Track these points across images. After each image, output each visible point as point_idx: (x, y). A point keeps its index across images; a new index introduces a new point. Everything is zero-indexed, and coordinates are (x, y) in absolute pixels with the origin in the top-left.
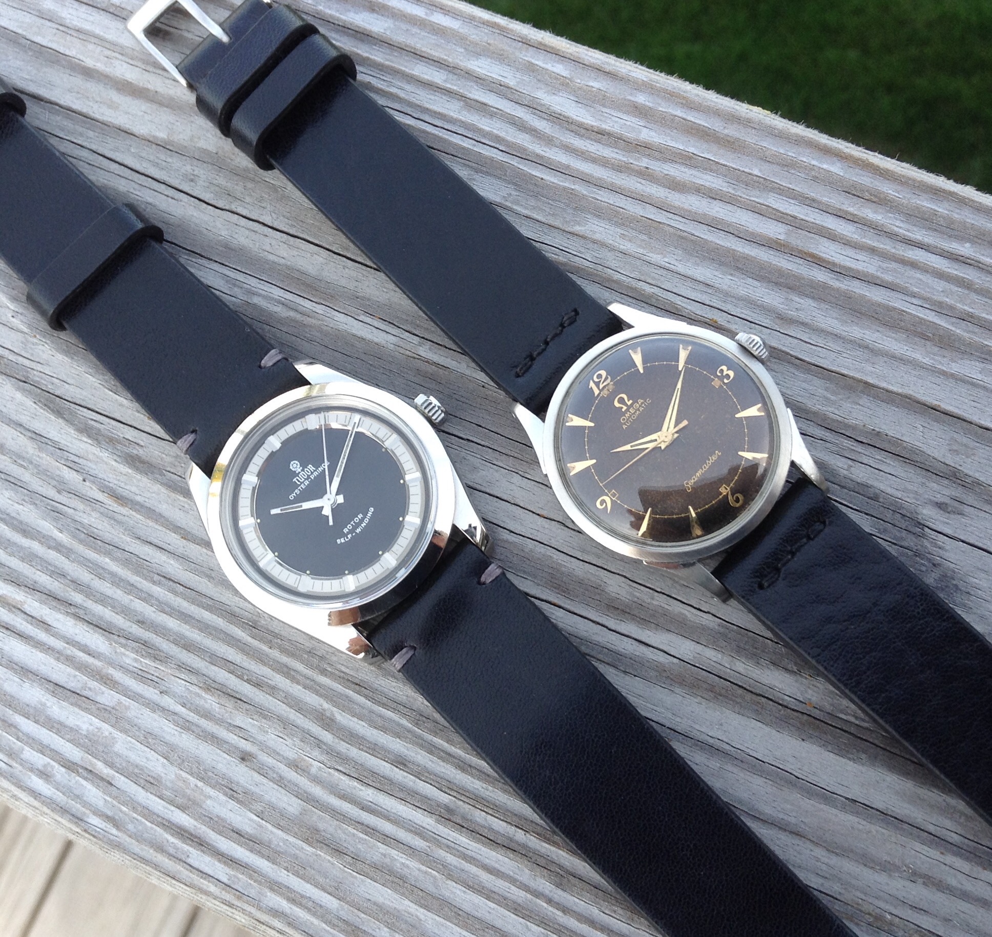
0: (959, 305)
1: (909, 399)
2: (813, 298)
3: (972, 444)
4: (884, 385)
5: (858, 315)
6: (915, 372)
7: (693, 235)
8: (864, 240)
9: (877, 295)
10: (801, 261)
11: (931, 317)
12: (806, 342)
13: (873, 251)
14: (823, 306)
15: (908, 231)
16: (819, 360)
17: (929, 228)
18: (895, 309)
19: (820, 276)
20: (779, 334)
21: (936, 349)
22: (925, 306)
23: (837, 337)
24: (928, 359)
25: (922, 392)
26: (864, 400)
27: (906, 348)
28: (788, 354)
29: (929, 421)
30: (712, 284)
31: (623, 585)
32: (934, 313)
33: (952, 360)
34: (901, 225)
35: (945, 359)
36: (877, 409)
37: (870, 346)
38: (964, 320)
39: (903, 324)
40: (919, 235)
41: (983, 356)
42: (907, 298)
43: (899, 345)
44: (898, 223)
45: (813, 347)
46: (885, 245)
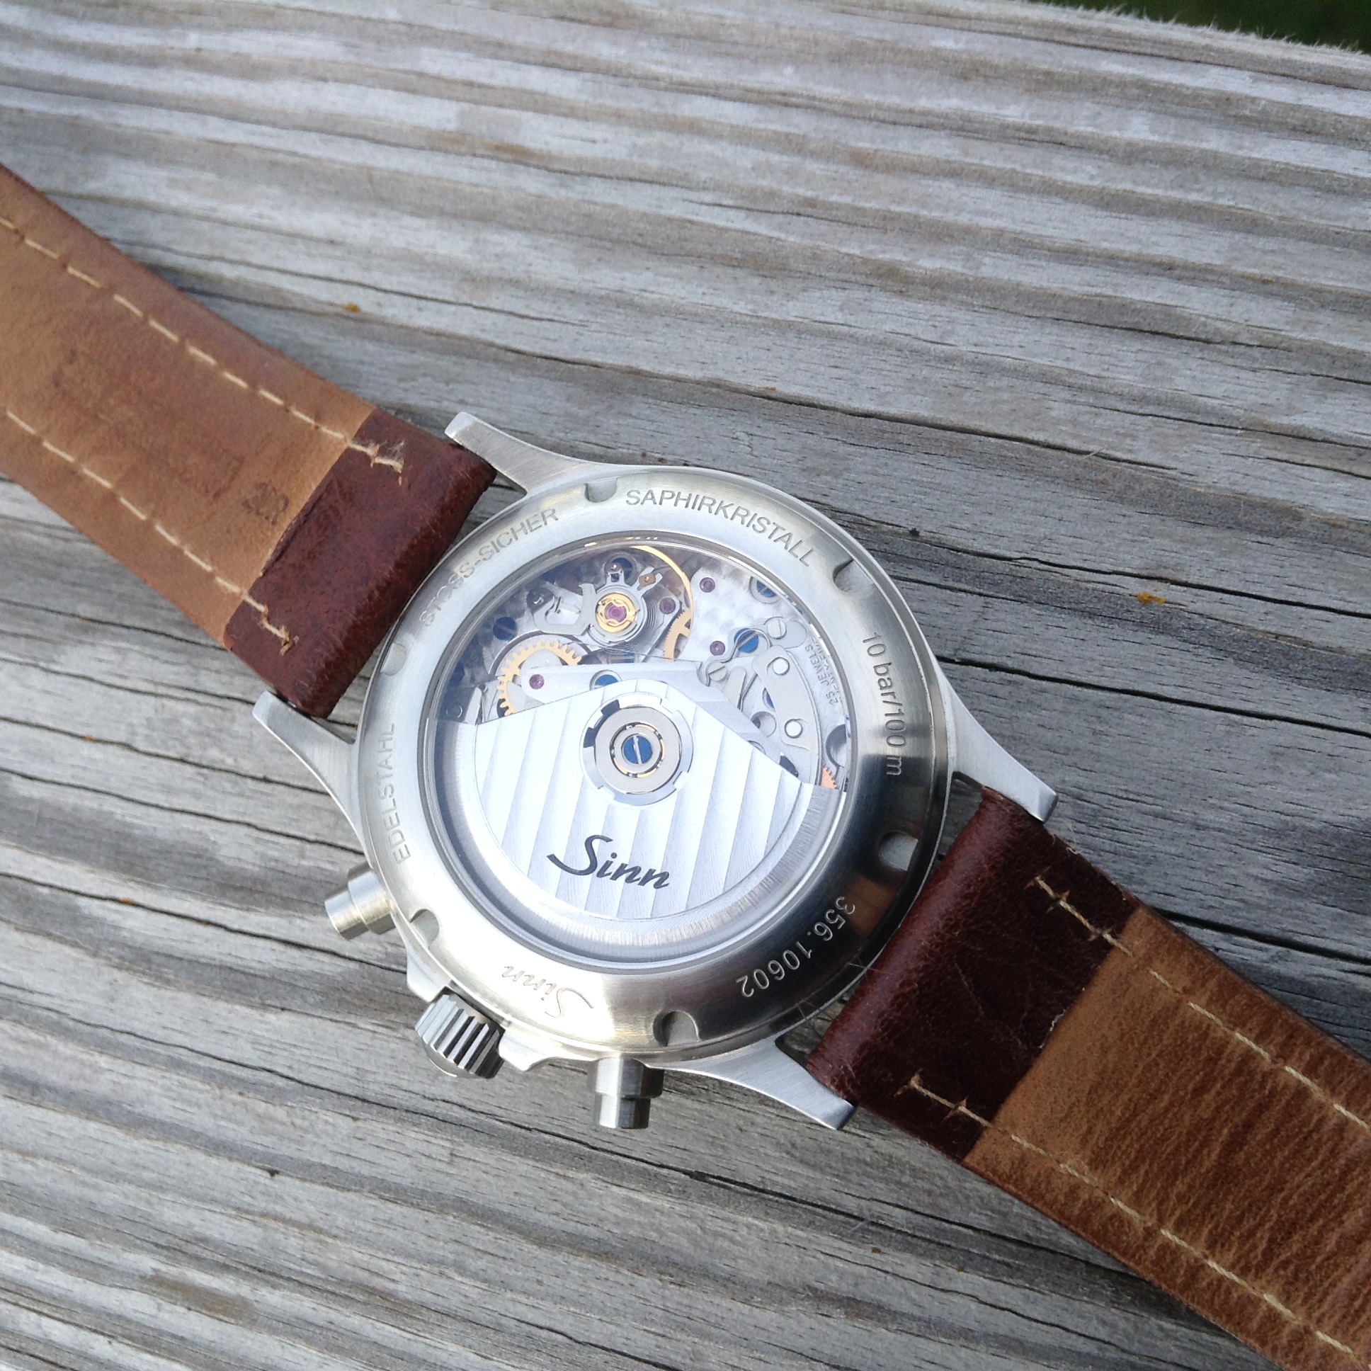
0: (787, 189)
1: (718, 386)
2: (524, 229)
3: (843, 449)
4: (669, 370)
5: (608, 245)
6: (722, 334)
7: (294, 154)
8: (600, 101)
9: (637, 200)
10: (493, 164)
11: (739, 221)
12: (523, 317)
13: (618, 117)
14: (543, 241)
15: (677, 66)
16: (549, 344)
17: (715, 53)
18: (670, 220)
19: (531, 183)
20: (471, 310)
21: (757, 281)
22: (725, 202)
23: (573, 295)
24: (742, 304)
25: (739, 369)
26: (640, 407)
27: (700, 291)
28: (492, 345)
29: (760, 422)
30: (340, 239)
31: (248, 841)
32: (742, 214)
33: (788, 296)
34: (665, 57)
35: (775, 298)
36: (663, 418)
37: (636, 299)
38: (799, 214)
39: (689, 246)
40: (698, 69)
41: (842, 276)
42: (693, 195)
43: (688, 287)
44: (658, 55)
45: (535, 323)
46: (640, 101)
